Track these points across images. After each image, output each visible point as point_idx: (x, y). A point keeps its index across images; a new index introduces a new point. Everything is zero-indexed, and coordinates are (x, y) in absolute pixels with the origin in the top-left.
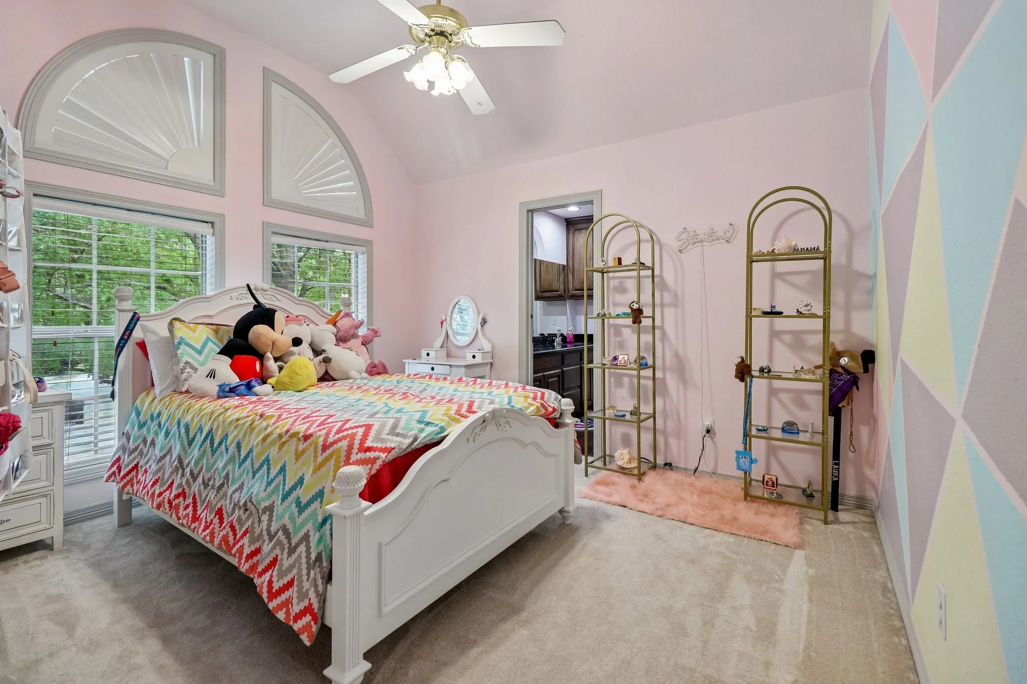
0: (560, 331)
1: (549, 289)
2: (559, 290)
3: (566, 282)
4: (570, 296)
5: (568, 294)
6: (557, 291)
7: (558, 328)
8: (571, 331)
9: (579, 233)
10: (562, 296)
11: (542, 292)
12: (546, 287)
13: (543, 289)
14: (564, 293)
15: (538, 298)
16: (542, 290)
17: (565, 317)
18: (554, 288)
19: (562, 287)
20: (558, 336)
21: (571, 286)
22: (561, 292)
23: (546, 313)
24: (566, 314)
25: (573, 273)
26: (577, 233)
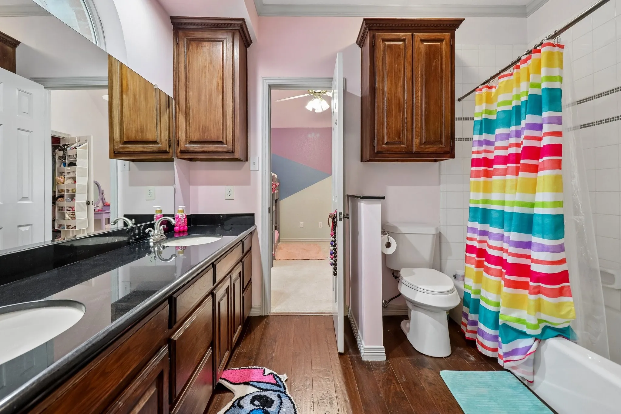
0: (161, 211)
1: (139, 137)
2: (158, 141)
3: (172, 128)
4: (181, 152)
5: (177, 148)
6: (155, 142)
7: (157, 207)
8: (183, 211)
9: (197, 46)
10: (166, 152)
11: (125, 143)
12: (133, 136)
13: (128, 138)
14: (170, 146)
15: (116, 154)
16: (125, 140)
17: (172, 188)
18: (150, 137)
19: (165, 136)
20: (157, 223)
21: (182, 136)
22: (163, 145)
23: (133, 182)
24: (172, 183)
25: (187, 115)
26: (193, 45)
